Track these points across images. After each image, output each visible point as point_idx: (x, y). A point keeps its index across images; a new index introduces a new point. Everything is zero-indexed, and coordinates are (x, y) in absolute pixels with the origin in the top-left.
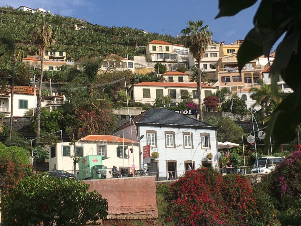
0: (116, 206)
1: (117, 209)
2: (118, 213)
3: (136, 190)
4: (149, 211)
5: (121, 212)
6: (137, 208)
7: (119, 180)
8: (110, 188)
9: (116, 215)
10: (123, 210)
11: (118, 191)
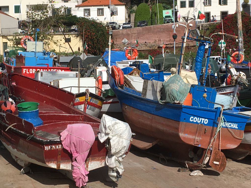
0: (166, 40)
1: (167, 41)
2: (167, 44)
3: (180, 29)
4: (189, 42)
5: (169, 43)
6: (180, 40)
7: (169, 24)
8: (162, 30)
9: (166, 45)
10: (171, 42)
11: (168, 31)
